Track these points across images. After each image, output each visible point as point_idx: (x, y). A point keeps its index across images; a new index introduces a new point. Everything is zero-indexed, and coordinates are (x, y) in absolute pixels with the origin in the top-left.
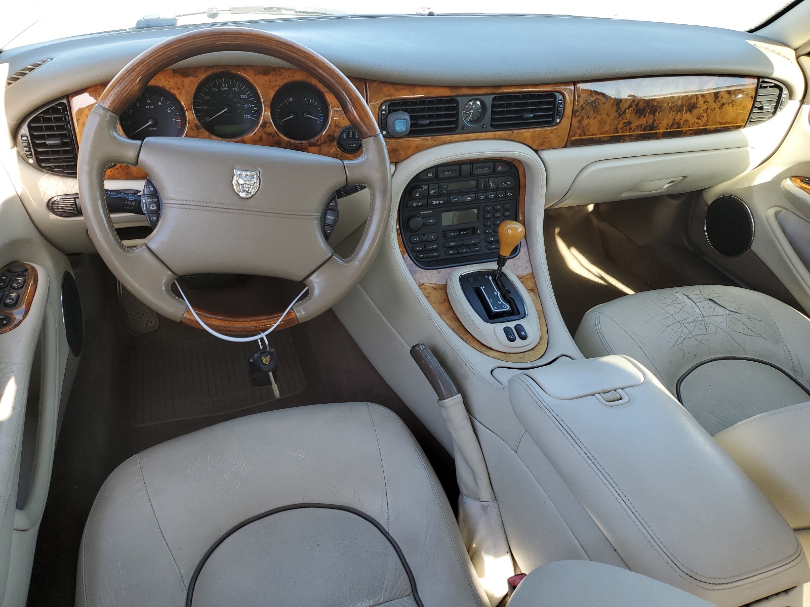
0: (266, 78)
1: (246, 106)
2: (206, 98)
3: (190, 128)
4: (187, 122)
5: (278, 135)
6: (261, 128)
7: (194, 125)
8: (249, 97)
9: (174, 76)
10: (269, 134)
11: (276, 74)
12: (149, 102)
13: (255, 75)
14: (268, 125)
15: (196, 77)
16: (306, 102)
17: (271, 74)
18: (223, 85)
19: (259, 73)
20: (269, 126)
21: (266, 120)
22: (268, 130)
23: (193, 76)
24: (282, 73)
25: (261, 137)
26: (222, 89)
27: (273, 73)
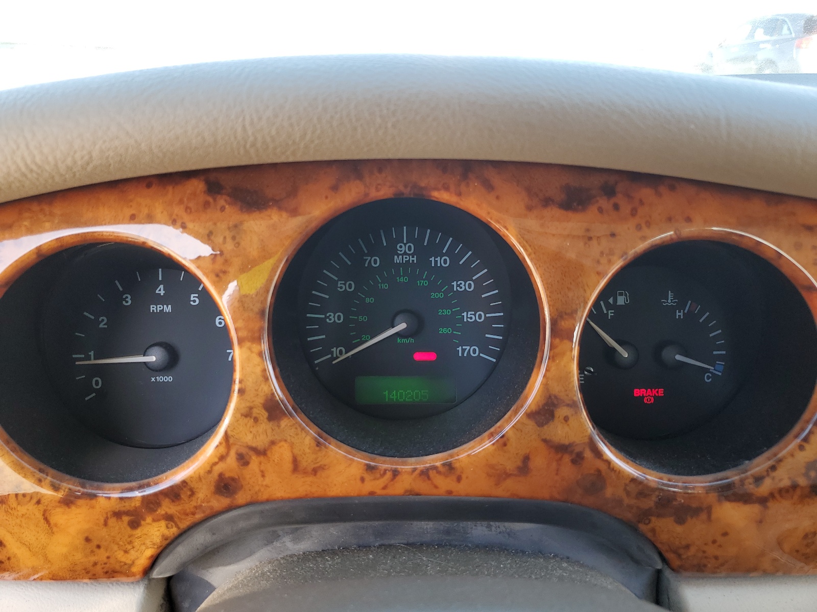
0: (574, 223)
1: (469, 316)
2: (342, 286)
3: (247, 414)
4: (236, 387)
5: (598, 454)
6: (531, 424)
7: (260, 400)
8: (480, 288)
9: (206, 205)
10: (561, 449)
11: (616, 207)
12: (162, 293)
13: (529, 208)
14: (562, 412)
15: (294, 212)
16: (673, 309)
17: (593, 209)
18: (402, 248)
19: (547, 202)
20: (566, 419)
21: (556, 389)
22: (559, 432)
23: (280, 208)
24: (641, 203)
25: (526, 459)
26: (397, 260)
27: (603, 202)
